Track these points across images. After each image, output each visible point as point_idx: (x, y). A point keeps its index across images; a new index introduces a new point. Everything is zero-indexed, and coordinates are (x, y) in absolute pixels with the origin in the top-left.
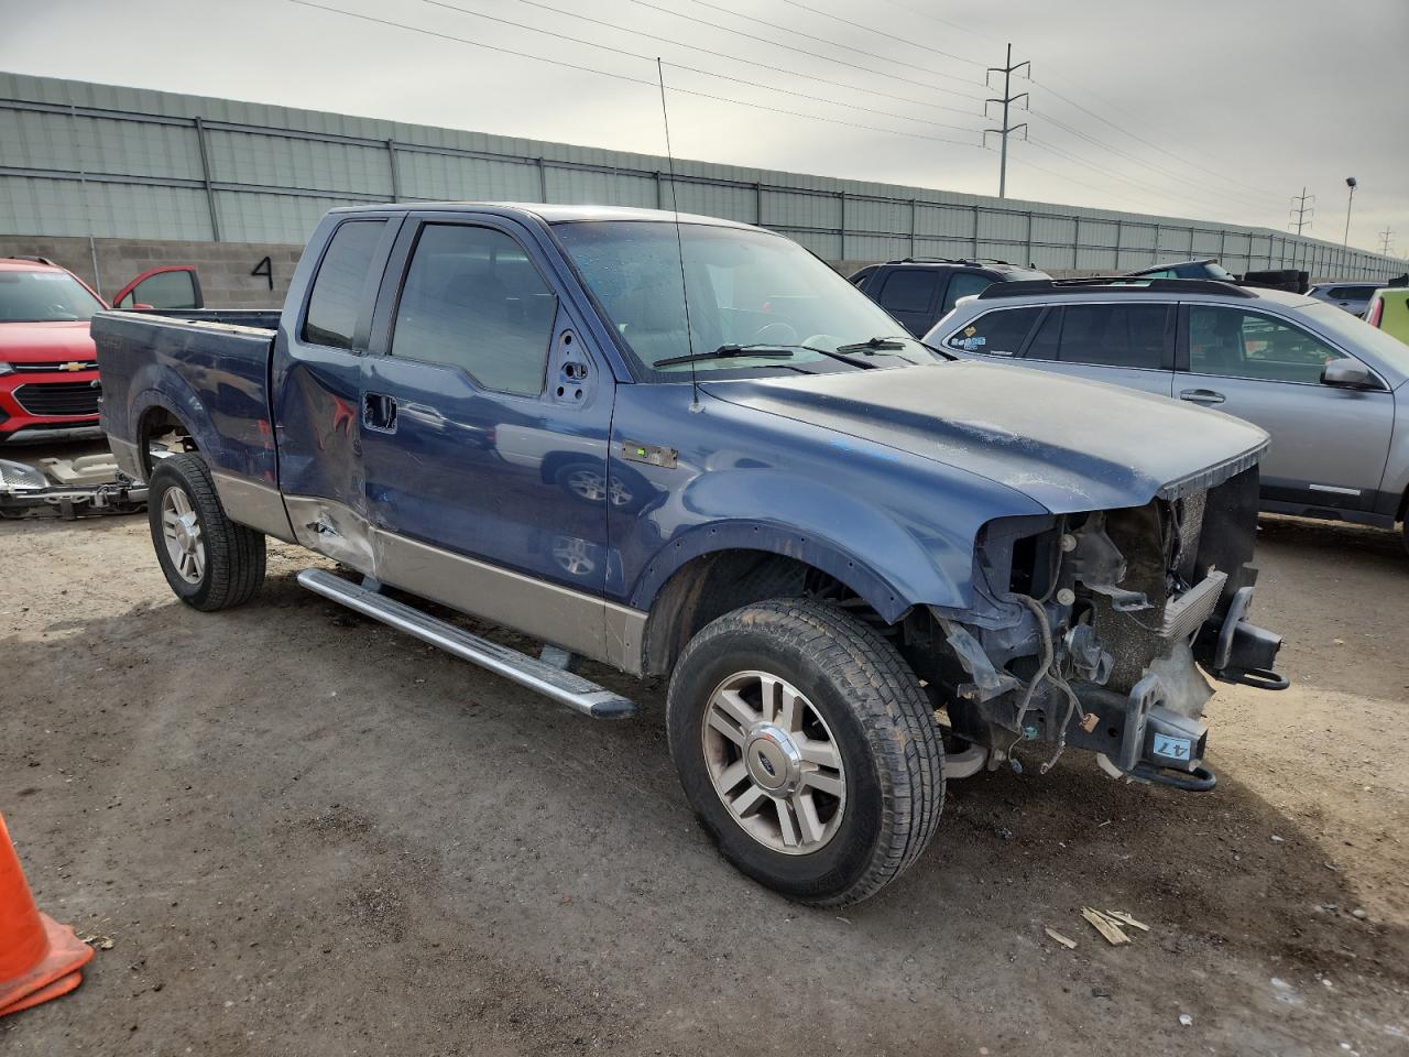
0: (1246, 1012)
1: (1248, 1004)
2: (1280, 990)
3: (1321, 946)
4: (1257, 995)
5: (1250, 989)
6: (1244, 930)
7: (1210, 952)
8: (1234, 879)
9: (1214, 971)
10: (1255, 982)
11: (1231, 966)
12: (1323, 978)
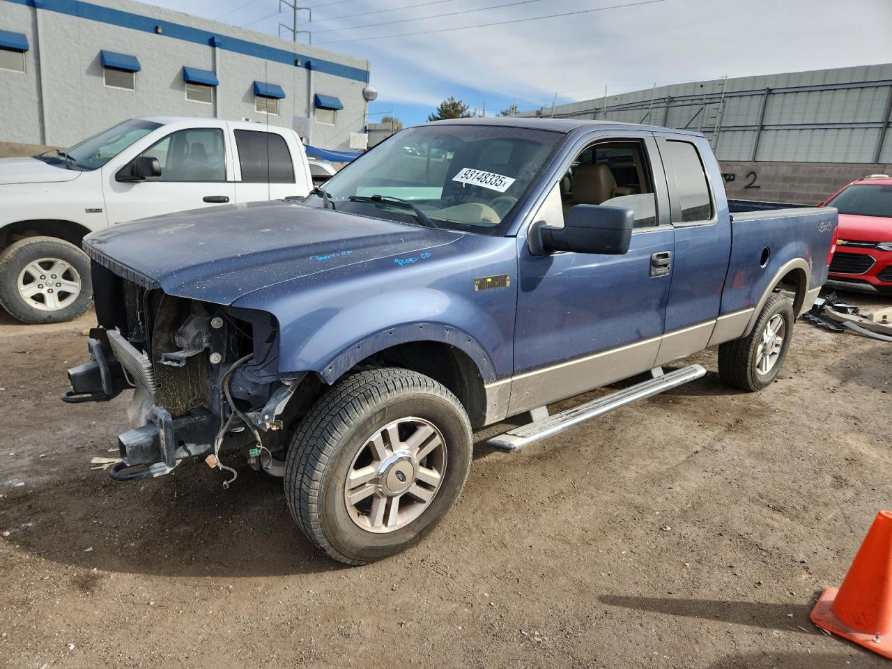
0: (24, 469)
1: (26, 472)
2: (17, 483)
3: (15, 509)
4: (26, 476)
5: (30, 476)
6: (55, 494)
7: (58, 478)
8: (84, 512)
9: (50, 473)
10: (30, 479)
11: (45, 478)
12: (4, 496)
